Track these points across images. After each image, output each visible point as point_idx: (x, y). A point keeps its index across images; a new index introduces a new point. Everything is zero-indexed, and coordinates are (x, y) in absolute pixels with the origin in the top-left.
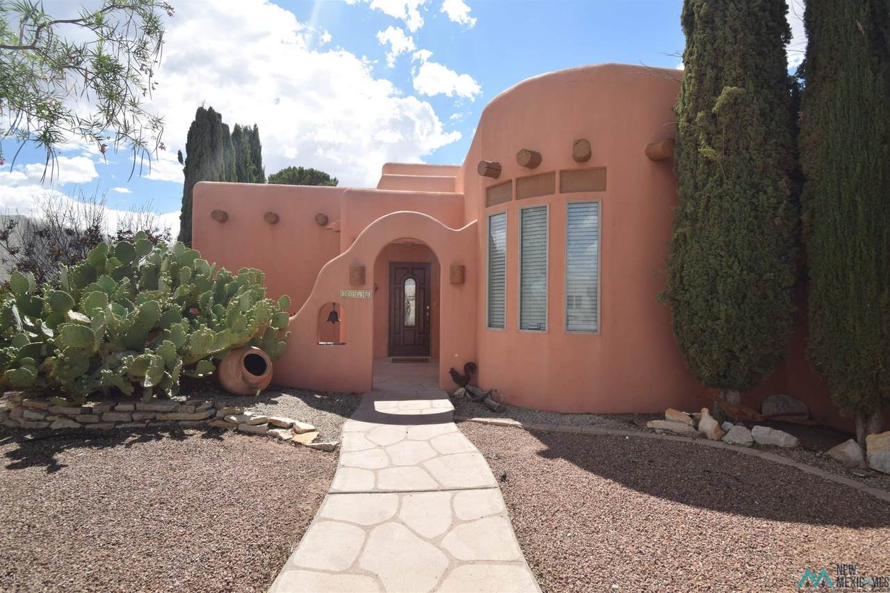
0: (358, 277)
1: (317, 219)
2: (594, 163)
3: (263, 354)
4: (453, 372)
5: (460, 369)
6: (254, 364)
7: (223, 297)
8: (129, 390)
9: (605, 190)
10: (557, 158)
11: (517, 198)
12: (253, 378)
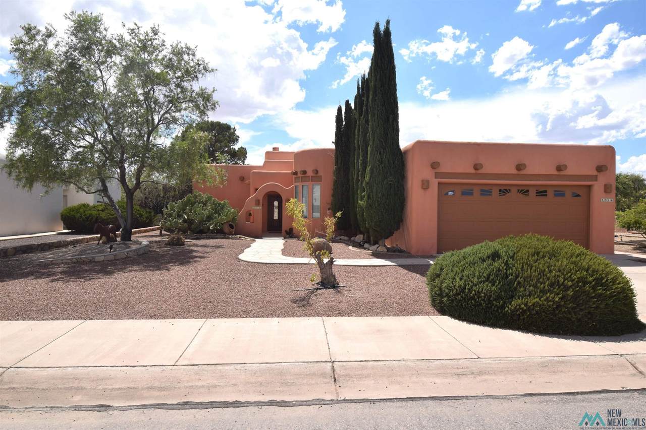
0: (257, 203)
1: (240, 179)
2: (319, 175)
3: (232, 224)
4: (286, 231)
5: (288, 230)
6: (231, 226)
7: (222, 208)
8: (206, 231)
9: (321, 181)
10: (310, 173)
11: (302, 182)
12: (231, 230)
